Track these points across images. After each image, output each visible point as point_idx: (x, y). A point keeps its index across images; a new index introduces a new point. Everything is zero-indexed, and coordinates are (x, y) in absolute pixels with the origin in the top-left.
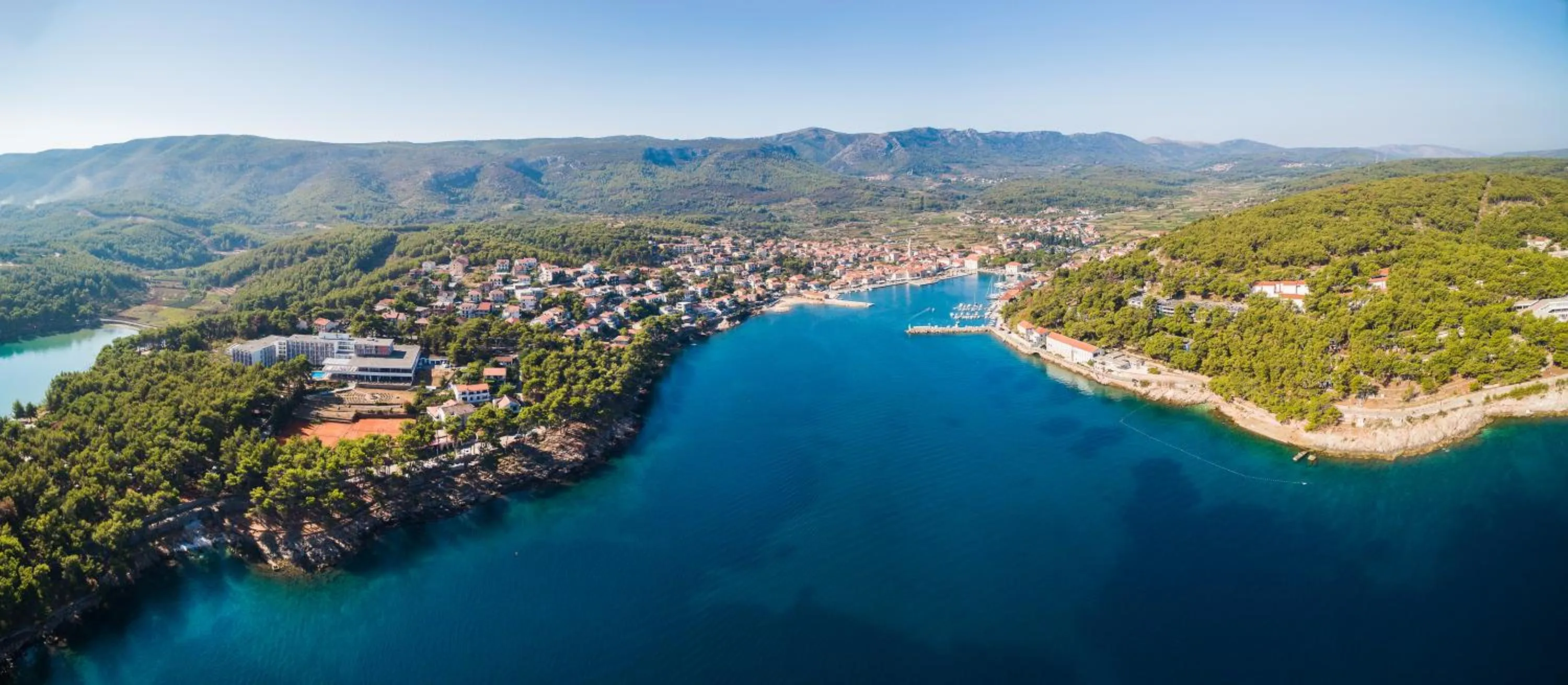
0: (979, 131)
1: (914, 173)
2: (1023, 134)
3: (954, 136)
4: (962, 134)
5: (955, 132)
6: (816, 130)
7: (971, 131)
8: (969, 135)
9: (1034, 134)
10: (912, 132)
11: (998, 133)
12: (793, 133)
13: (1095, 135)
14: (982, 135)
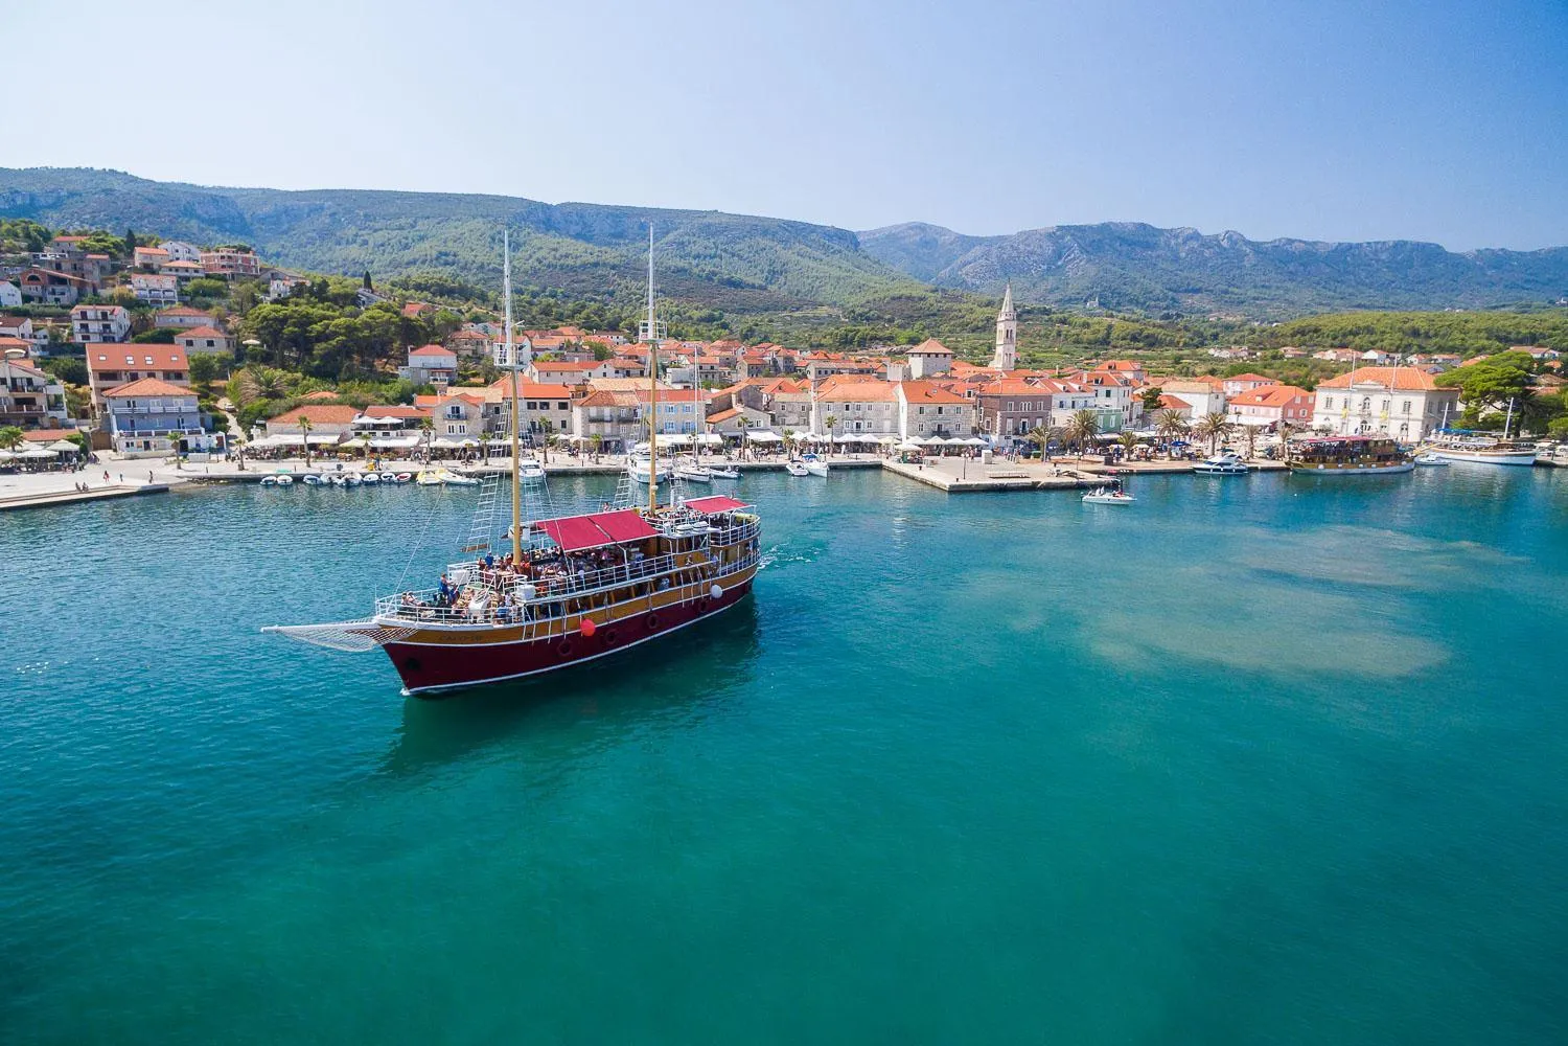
0: (1248, 237)
1: (1100, 304)
2: (1350, 246)
3: (1195, 244)
4: (1211, 243)
5: (1196, 236)
6: (922, 228)
7: (1229, 235)
8: (1225, 243)
9: (1377, 248)
10: (1105, 228)
11: (1290, 241)
12: (880, 230)
13: (1533, 253)
14: (1257, 247)
